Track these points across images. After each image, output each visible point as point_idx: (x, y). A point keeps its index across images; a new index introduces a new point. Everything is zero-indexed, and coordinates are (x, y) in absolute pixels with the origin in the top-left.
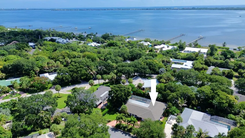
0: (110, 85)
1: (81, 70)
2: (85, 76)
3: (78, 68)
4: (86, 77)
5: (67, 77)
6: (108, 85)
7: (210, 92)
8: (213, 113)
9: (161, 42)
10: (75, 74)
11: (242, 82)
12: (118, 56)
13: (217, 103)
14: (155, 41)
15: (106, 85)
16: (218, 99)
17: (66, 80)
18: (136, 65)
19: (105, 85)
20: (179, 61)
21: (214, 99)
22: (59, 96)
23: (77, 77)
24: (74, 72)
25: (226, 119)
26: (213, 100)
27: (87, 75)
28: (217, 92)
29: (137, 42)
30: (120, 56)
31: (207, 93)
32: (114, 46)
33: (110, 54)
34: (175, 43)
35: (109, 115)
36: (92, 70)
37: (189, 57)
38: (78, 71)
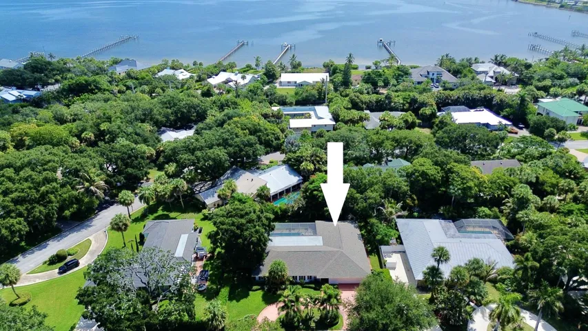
0: (165, 213)
1: (54, 188)
2: (75, 206)
3: (39, 185)
4: (79, 209)
5: (13, 225)
6: (160, 212)
7: (436, 169)
8: (454, 214)
9: (216, 67)
10: (39, 210)
11: (455, 136)
12: (136, 119)
13: (460, 191)
14: (195, 64)
15: (156, 215)
16: (460, 182)
17: (13, 238)
18: (227, 139)
19: (151, 217)
20: (295, 110)
21: (450, 185)
22: (20, 301)
23: (48, 217)
24: (32, 201)
25: (477, 219)
26: (447, 187)
27: (78, 200)
28: (451, 168)
29: (154, 74)
30: (143, 121)
31: (432, 175)
32: (92, 92)
33: (109, 119)
34: (245, 66)
35: (234, 301)
36: (94, 181)
37: (306, 96)
38: (43, 196)
